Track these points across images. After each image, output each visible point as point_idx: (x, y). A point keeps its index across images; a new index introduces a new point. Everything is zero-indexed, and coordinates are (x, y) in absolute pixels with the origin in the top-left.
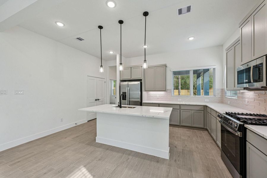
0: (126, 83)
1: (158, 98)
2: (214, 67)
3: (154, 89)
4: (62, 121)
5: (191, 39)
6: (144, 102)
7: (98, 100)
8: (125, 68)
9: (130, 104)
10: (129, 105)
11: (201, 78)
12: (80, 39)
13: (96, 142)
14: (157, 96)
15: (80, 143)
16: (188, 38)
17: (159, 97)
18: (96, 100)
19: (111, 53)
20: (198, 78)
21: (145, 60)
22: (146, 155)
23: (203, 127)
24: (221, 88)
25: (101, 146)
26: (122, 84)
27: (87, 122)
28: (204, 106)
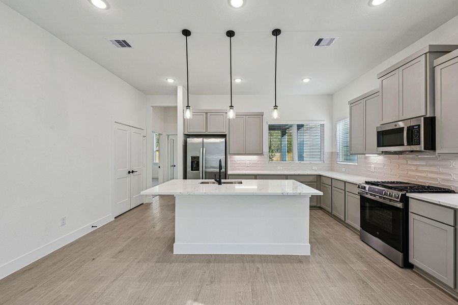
0: (200, 140)
1: (248, 167)
2: (322, 123)
3: (244, 151)
4: (64, 224)
5: (306, 80)
6: (229, 172)
7: (133, 172)
8: (195, 113)
9: (207, 177)
10: (205, 179)
11: (286, 137)
12: (124, 44)
13: (175, 253)
14: (245, 163)
15: (138, 262)
16: (302, 80)
17: (250, 163)
18: (129, 172)
19: (171, 81)
20: (282, 136)
21: (276, 106)
22: (278, 256)
23: (316, 205)
24: (331, 151)
25: (191, 258)
26: (191, 142)
27: (114, 219)
28: (317, 175)
